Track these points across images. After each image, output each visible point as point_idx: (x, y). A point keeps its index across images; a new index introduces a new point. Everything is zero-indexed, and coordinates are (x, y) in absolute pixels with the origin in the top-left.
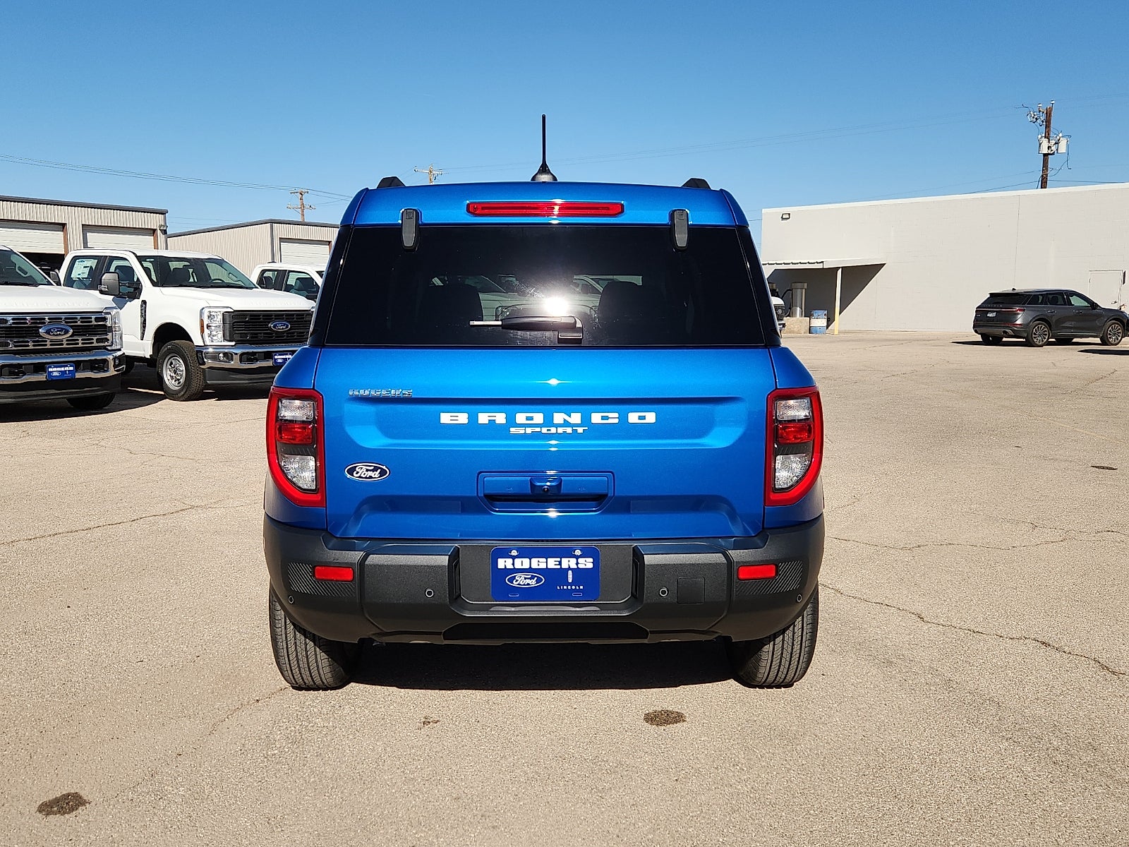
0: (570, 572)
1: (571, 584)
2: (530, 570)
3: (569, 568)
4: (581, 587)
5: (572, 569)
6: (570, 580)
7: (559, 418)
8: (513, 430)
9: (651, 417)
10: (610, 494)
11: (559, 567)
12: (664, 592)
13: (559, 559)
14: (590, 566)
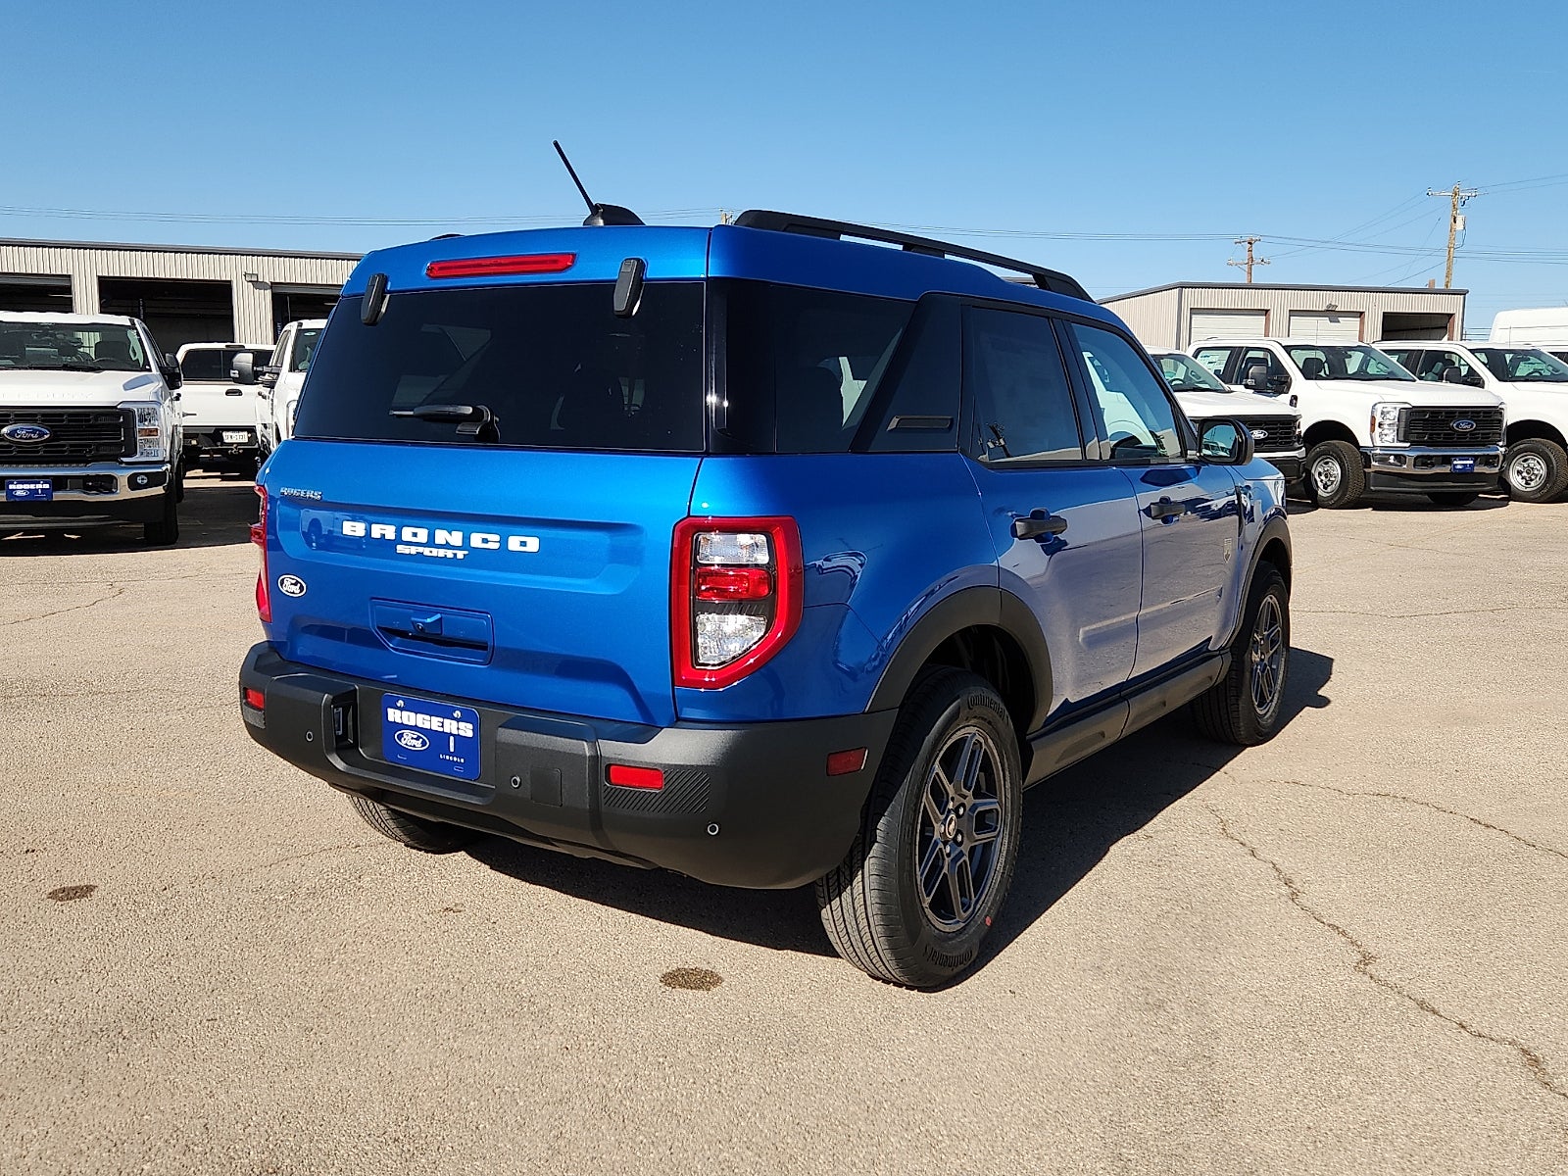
0: (452, 738)
1: (451, 754)
2: (415, 728)
3: (451, 734)
4: (462, 761)
5: (454, 735)
6: (452, 750)
7: (441, 536)
8: (400, 549)
9: (533, 544)
10: (490, 644)
11: (441, 729)
12: (515, 782)
13: (441, 720)
14: (470, 734)
